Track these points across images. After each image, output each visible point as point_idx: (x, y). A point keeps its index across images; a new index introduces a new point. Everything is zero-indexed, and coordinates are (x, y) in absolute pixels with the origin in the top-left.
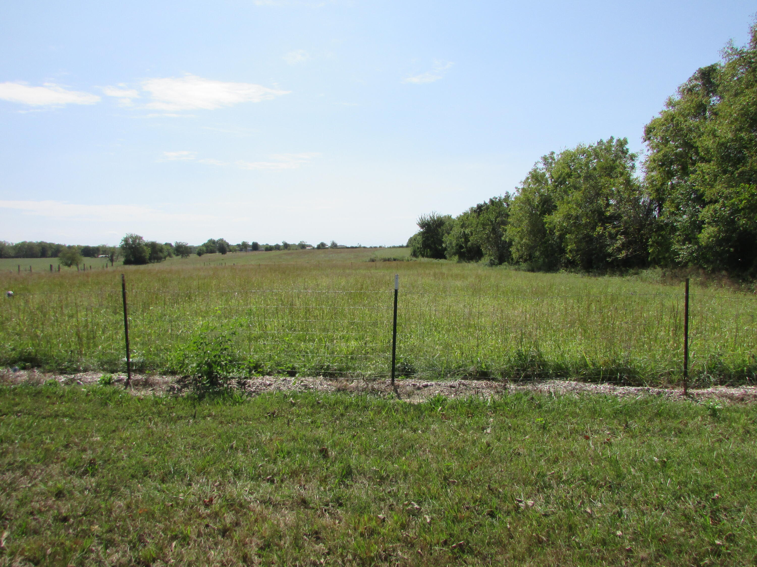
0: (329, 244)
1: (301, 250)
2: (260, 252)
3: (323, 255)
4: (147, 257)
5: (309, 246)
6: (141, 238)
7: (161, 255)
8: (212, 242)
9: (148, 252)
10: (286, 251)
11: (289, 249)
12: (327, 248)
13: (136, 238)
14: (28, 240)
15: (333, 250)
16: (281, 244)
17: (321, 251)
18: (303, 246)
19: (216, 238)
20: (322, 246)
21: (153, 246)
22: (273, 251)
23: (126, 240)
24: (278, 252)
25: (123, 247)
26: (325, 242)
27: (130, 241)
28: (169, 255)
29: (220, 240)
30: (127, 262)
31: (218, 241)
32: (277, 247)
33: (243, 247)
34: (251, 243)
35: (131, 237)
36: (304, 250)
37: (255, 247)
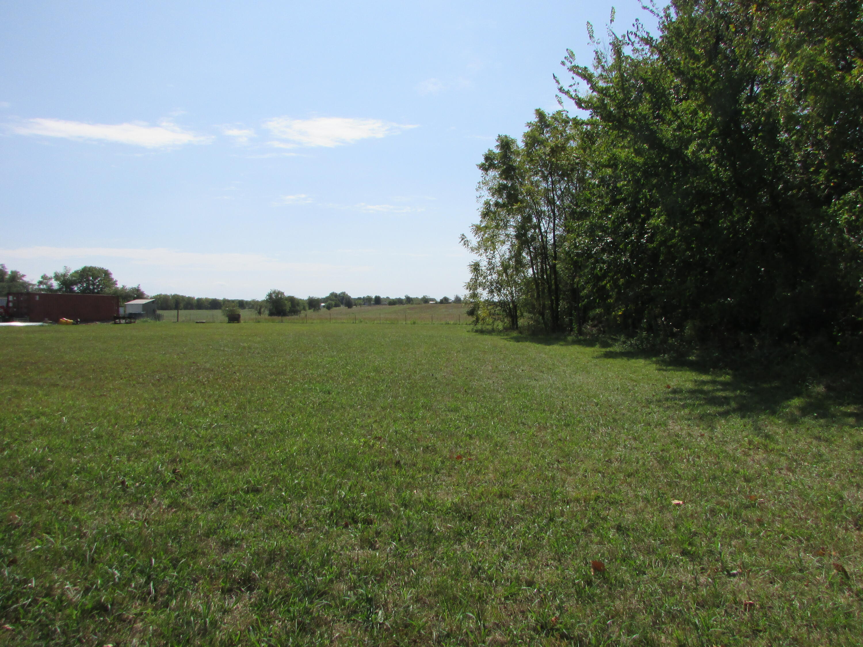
0: (452, 298)
1: (424, 305)
2: (384, 306)
3: (444, 310)
4: (288, 310)
5: (433, 300)
6: (283, 293)
7: (298, 308)
8: (334, 295)
9: (288, 306)
10: (409, 306)
11: (412, 304)
12: (450, 303)
13: (278, 294)
14: (164, 293)
15: (455, 304)
16: (403, 297)
17: (442, 306)
18: (425, 300)
19: (338, 292)
20: (445, 301)
21: (292, 299)
22: (397, 306)
23: (270, 295)
24: (401, 307)
25: (267, 301)
26: (448, 297)
27: (274, 296)
28: (304, 309)
29: (342, 293)
30: (271, 314)
31: (340, 294)
32: (399, 301)
33: (367, 301)
34: (374, 297)
35: (274, 292)
36: (426, 305)
37: (378, 300)
